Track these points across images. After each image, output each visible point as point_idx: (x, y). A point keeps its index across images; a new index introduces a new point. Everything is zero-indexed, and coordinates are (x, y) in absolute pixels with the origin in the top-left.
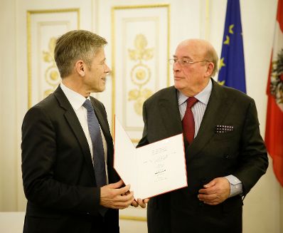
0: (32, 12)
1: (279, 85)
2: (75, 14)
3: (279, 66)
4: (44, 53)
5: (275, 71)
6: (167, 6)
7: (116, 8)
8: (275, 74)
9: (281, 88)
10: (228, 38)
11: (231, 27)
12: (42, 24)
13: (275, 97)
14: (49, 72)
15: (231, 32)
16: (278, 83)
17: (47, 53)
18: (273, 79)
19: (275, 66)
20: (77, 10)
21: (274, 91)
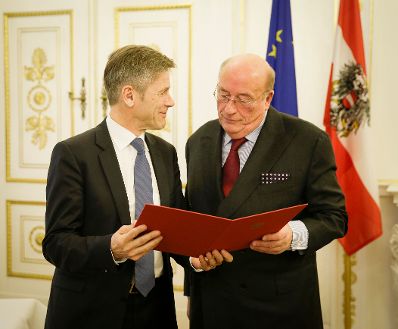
0: (10, 15)
1: (342, 113)
2: (66, 18)
3: (341, 87)
4: (26, 68)
5: (336, 93)
6: (188, 7)
7: (121, 10)
8: (336, 98)
9: (343, 117)
10: (274, 47)
11: (279, 32)
12: (23, 31)
13: (336, 130)
14: (33, 93)
15: (279, 39)
16: (340, 109)
17: (30, 69)
18: (334, 105)
19: (336, 87)
20: (69, 12)
21: (335, 121)
